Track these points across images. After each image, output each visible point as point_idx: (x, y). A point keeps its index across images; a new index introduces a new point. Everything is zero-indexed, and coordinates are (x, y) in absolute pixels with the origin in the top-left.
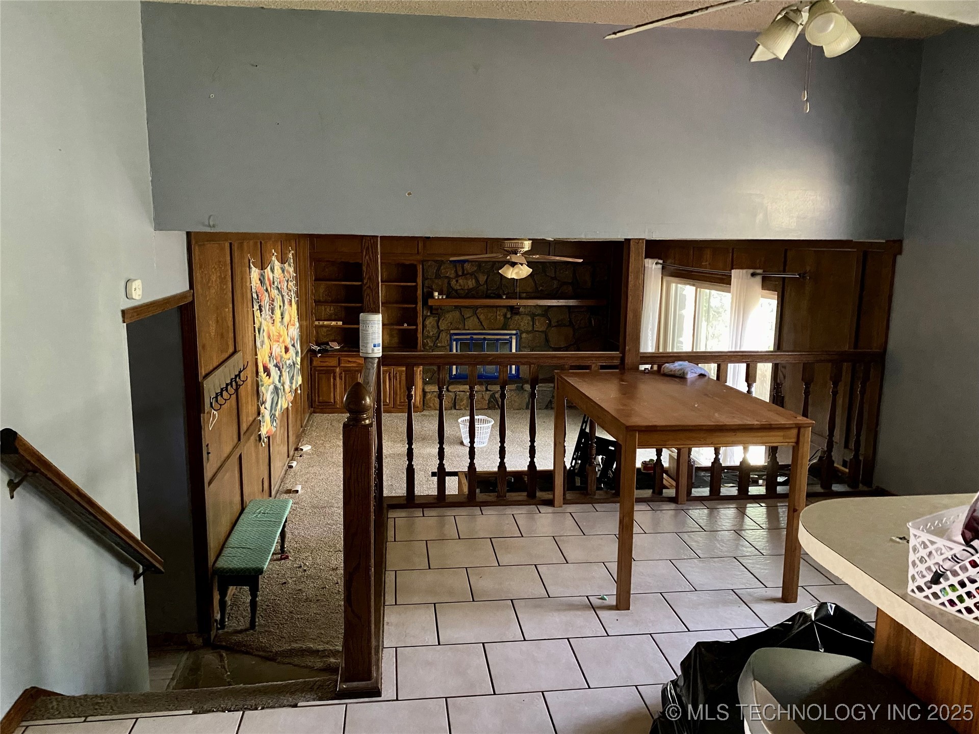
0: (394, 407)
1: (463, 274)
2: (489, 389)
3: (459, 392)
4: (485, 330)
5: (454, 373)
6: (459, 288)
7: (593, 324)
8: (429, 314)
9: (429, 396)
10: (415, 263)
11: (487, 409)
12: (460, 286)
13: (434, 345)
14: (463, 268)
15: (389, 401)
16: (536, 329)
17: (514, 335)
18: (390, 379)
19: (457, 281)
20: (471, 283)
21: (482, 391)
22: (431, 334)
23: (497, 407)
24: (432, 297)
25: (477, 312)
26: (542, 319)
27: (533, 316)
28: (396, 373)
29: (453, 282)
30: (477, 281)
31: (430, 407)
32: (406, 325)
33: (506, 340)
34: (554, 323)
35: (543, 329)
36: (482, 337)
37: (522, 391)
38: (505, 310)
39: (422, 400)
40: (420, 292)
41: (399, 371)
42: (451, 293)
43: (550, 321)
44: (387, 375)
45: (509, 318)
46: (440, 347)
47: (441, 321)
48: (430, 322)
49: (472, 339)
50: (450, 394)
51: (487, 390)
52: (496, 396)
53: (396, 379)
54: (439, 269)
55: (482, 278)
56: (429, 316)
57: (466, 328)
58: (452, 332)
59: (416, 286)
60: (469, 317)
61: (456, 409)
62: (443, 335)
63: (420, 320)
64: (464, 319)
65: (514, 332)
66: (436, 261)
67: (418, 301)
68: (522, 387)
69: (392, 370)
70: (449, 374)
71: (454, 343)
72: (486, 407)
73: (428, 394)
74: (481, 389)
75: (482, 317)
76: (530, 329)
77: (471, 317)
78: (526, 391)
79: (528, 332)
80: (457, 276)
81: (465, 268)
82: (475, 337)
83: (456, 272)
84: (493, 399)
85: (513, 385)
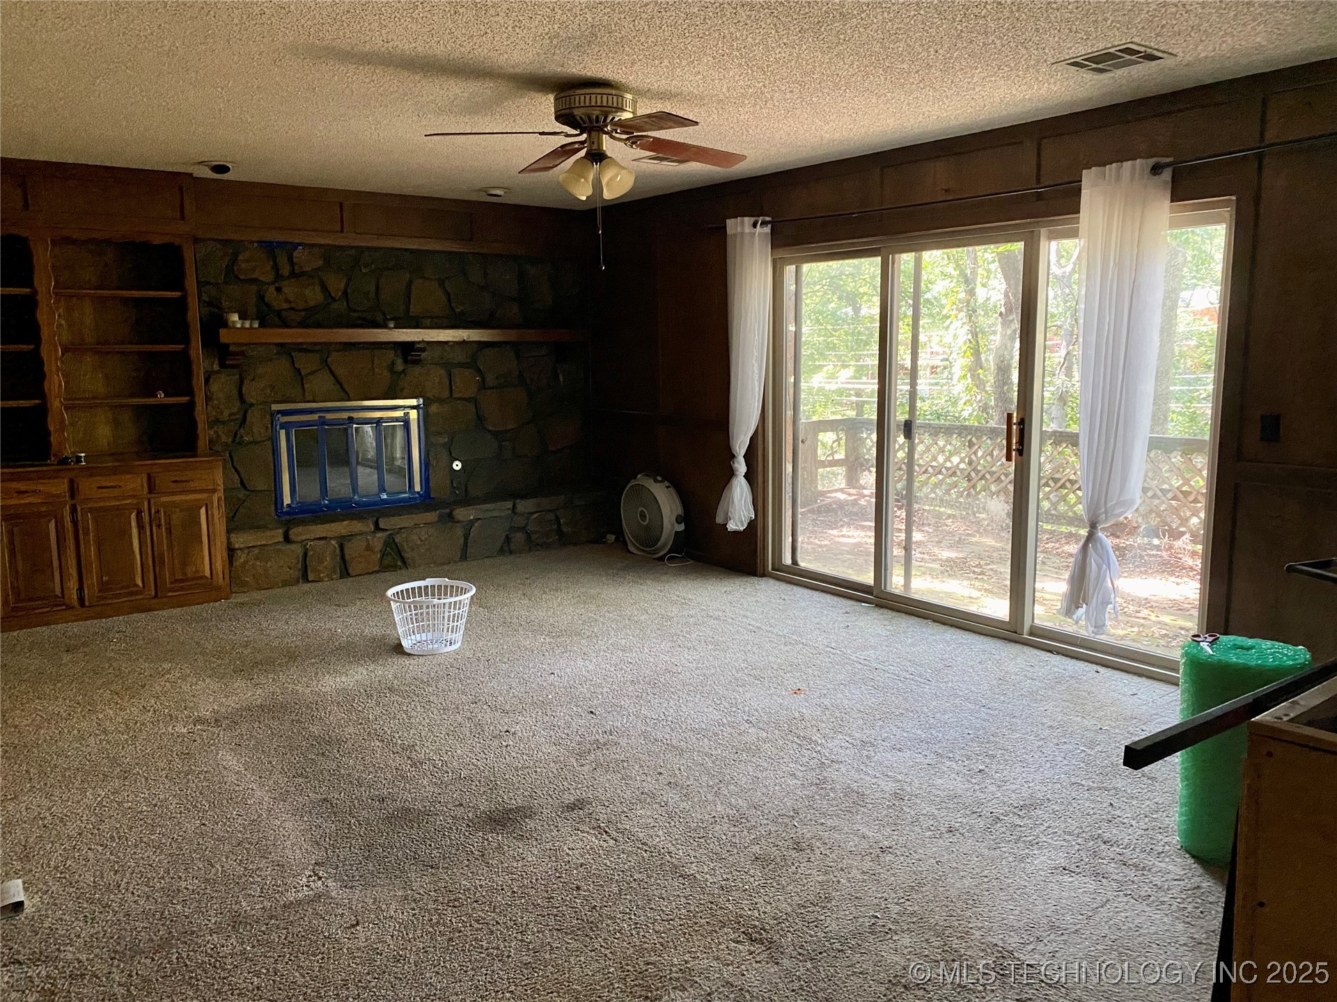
0: (156, 596)
1: (293, 274)
2: (382, 525)
3: (312, 540)
4: (349, 400)
5: (287, 500)
6: (285, 306)
7: (561, 380)
8: (216, 367)
9: (241, 558)
10: (177, 241)
11: (377, 572)
12: (287, 301)
13: (233, 441)
14: (290, 259)
15: (143, 582)
16: (455, 395)
17: (413, 407)
18: (141, 527)
19: (279, 290)
20: (313, 295)
21: (366, 533)
22: (226, 413)
23: (399, 563)
24: (225, 324)
25: (329, 360)
26: (467, 372)
27: (448, 366)
28: (158, 512)
29: (271, 293)
30: (324, 289)
31: (245, 584)
32: (161, 395)
33: (397, 420)
34: (491, 380)
35: (471, 391)
36: (345, 415)
37: (451, 524)
38: (391, 354)
39: (227, 572)
40: (194, 313)
41: (164, 505)
42: (266, 316)
43: (483, 380)
44: (133, 516)
45: (400, 373)
46: (250, 443)
47: (246, 382)
48: (223, 386)
49: (323, 422)
50: (293, 547)
51: (377, 528)
52: (397, 540)
53: (159, 526)
54: (234, 260)
55: (336, 284)
56: (217, 372)
57: (309, 397)
58: (275, 407)
59: (184, 299)
60: (313, 373)
61: (308, 581)
62: (254, 416)
63: (199, 380)
64: (300, 377)
65: (414, 402)
66: (226, 242)
67: (192, 336)
68: (450, 516)
69: (146, 503)
70: (276, 504)
71: (283, 433)
72: (377, 568)
73: (239, 552)
74: (365, 529)
75: (340, 371)
76: (446, 394)
77: (316, 371)
78: (458, 522)
79: (440, 401)
80: (278, 277)
81: (295, 260)
82: (329, 416)
83: (276, 268)
84: (392, 549)
85: (433, 513)
